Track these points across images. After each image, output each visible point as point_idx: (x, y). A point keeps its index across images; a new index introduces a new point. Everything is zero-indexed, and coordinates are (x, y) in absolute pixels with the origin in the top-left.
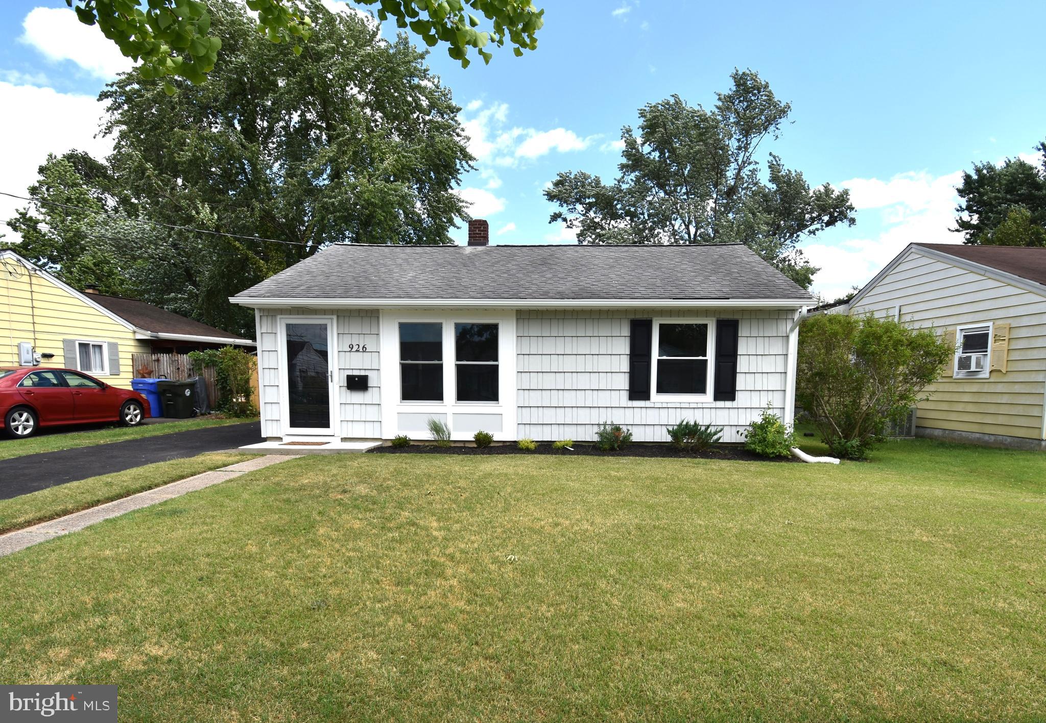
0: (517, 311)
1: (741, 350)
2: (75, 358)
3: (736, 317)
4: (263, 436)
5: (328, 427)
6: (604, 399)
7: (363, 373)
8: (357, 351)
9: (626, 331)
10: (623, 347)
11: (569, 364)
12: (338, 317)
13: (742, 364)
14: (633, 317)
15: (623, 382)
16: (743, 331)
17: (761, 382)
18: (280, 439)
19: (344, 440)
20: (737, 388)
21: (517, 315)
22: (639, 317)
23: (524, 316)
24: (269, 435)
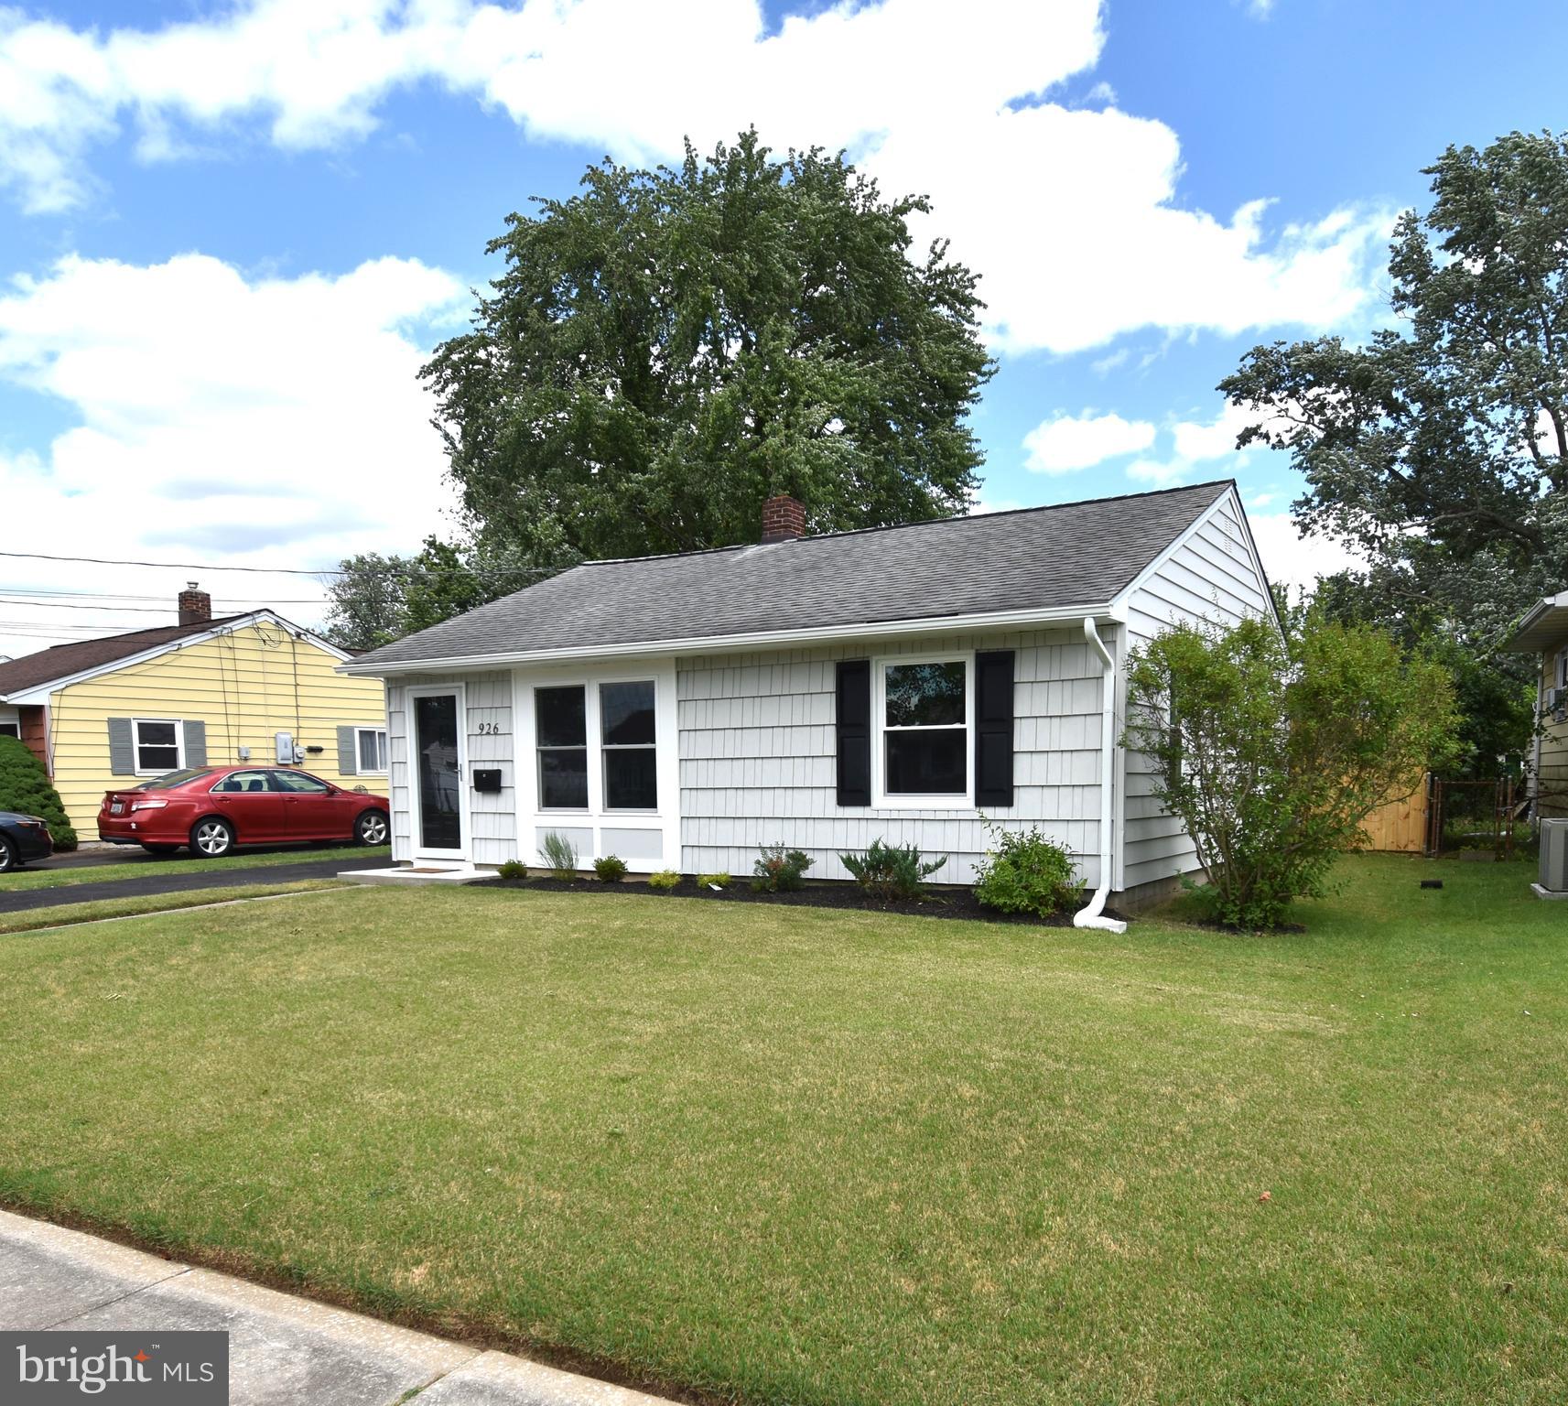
0: (677, 659)
1: (1019, 710)
2: (354, 752)
3: (1009, 646)
4: (394, 859)
5: (459, 847)
6: (802, 804)
7: (495, 767)
8: (488, 733)
9: (830, 684)
10: (825, 711)
11: (751, 744)
12: (467, 684)
13: (1023, 737)
14: (839, 658)
15: (827, 773)
16: (1022, 673)
17: (1058, 770)
18: (410, 863)
19: (478, 866)
20: (1016, 783)
21: (677, 666)
22: (850, 656)
23: (690, 667)
24: (401, 858)
